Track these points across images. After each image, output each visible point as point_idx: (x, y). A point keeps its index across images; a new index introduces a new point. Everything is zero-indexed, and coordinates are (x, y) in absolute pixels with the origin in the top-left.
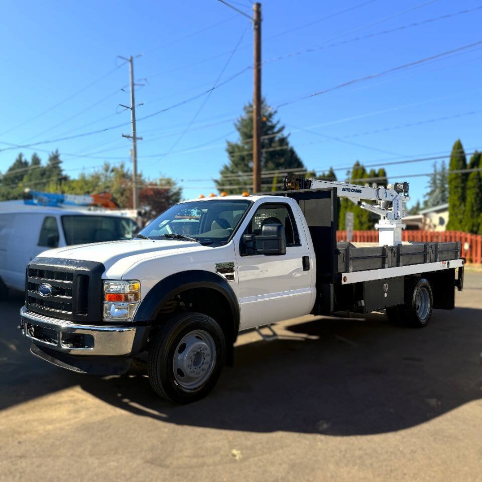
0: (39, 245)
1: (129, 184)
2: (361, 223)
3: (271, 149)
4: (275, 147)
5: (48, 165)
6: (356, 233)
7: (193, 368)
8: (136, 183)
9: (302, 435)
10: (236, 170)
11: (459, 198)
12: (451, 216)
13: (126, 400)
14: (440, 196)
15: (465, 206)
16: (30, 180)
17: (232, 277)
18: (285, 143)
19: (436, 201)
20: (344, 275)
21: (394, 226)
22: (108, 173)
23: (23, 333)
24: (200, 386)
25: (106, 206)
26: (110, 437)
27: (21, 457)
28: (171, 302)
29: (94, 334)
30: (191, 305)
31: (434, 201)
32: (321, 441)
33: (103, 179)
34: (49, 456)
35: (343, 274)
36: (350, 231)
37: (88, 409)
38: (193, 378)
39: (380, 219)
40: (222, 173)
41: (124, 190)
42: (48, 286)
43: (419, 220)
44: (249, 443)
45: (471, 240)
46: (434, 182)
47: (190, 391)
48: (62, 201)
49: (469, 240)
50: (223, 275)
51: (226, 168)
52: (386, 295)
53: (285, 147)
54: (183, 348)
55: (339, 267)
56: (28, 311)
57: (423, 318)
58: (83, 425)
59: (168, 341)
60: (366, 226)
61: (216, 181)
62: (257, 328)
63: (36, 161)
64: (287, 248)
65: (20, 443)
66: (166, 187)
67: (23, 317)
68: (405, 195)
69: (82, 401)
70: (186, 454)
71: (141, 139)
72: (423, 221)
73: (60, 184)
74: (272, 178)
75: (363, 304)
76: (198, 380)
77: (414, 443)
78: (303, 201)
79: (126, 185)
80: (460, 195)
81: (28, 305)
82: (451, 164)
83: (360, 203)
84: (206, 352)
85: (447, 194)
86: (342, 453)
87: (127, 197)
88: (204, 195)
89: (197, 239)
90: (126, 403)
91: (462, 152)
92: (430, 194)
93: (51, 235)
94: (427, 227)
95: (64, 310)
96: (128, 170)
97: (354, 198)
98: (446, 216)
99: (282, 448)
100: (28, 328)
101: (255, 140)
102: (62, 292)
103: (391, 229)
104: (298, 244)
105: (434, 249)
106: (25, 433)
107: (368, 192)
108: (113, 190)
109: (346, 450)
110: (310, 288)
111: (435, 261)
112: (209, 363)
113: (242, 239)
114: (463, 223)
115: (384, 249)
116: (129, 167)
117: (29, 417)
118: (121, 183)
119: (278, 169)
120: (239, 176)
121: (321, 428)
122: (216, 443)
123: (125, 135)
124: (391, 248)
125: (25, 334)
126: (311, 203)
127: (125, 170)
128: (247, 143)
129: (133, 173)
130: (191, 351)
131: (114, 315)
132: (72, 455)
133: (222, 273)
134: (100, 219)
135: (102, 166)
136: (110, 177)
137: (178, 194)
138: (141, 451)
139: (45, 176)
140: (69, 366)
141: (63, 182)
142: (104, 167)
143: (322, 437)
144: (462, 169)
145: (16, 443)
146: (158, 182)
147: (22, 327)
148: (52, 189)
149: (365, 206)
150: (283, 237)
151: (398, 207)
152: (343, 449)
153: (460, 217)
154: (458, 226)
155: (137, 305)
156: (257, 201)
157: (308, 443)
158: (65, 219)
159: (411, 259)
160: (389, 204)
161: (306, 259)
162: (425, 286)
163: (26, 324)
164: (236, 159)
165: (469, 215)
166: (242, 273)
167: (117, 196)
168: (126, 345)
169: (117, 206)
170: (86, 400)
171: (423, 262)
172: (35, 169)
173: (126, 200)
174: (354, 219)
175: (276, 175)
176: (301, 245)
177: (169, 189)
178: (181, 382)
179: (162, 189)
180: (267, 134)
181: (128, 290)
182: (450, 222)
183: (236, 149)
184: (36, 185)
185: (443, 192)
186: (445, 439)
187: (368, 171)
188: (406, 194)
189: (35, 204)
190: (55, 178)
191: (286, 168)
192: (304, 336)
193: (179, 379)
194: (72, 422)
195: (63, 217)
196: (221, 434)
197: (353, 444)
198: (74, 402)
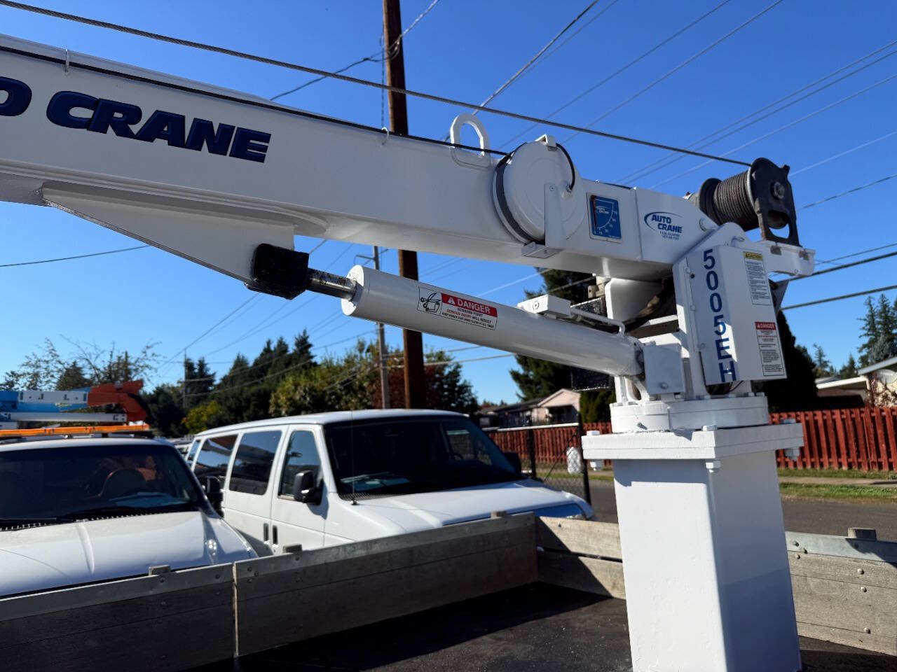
5: (296, 351)
8: (384, 363)
14: (887, 345)
19: (883, 353)
22: (364, 355)
33: (357, 363)
46: (873, 328)
63: (282, 347)
72: (869, 387)
92: (869, 346)
94: (879, 400)
136: (366, 359)
142: (358, 346)
185: (890, 340)
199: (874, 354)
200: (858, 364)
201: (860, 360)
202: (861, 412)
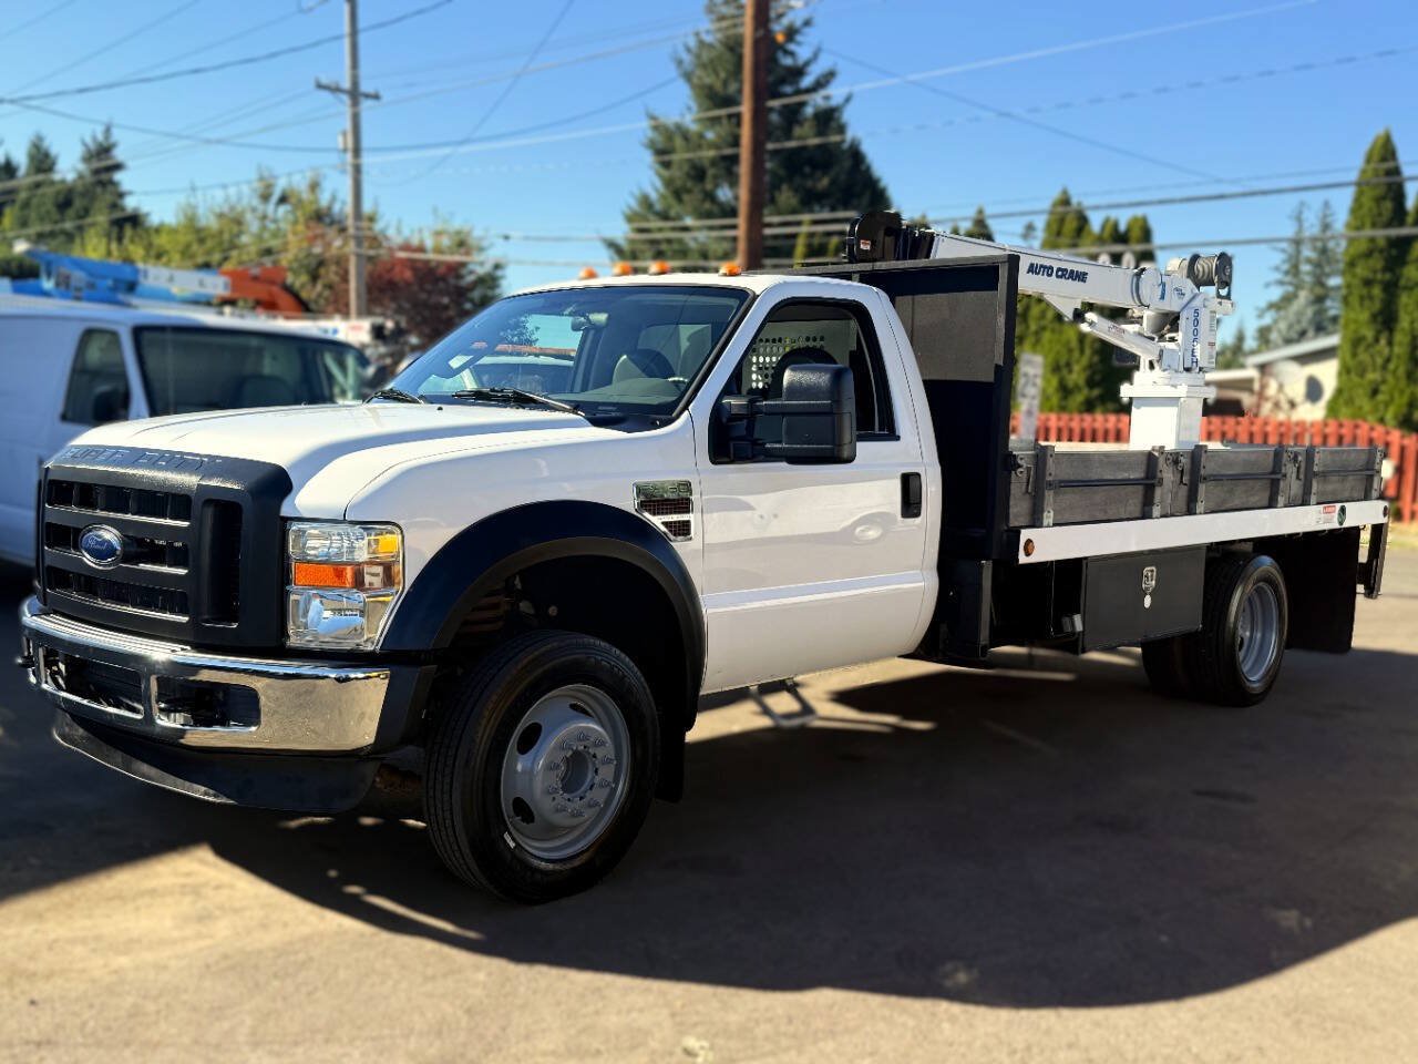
0: (64, 418)
1: (338, 243)
2: (1065, 391)
3: (792, 144)
4: (800, 138)
5: (81, 176)
6: (1048, 419)
7: (561, 797)
8: (359, 241)
9: (893, 1000)
10: (675, 210)
11: (1374, 317)
12: (1345, 371)
13: (354, 889)
14: (1310, 312)
15: (1390, 343)
16: (24, 223)
17: (683, 529)
18: (833, 124)
19: (1297, 328)
20: (1025, 535)
21: (1182, 391)
22: (270, 208)
23: (33, 679)
24: (582, 852)
25: (270, 306)
26: (309, 994)
27: (39, 1044)
28: (494, 600)
29: (258, 684)
30: (553, 611)
31: (1290, 327)
32: (953, 1019)
33: (253, 225)
34: (127, 1044)
35: (1023, 531)
36: (1029, 413)
37: (236, 911)
38: (565, 828)
39: (1137, 368)
40: (630, 219)
41: (321, 263)
42: (110, 535)
43: (1245, 385)
44: (733, 1018)
45: (1403, 449)
46: (1294, 270)
47: (551, 866)
48: (131, 287)
49: (1395, 450)
50: (657, 521)
51: (646, 202)
52: (1148, 601)
53: (834, 138)
54: (530, 739)
55: (1013, 510)
56: (47, 614)
57: (1255, 677)
58: (226, 957)
59: (487, 713)
60: (1079, 398)
61: (612, 245)
62: (754, 688)
63: (42, 161)
64: (860, 445)
65: (33, 1003)
66: (457, 258)
67: (31, 629)
68: (1219, 296)
69: (218, 887)
70: (544, 1044)
71: (376, 97)
72: (1256, 386)
73: (120, 239)
74: (794, 236)
75: (1079, 627)
76: (576, 833)
77: (1236, 1033)
78: (910, 297)
79: (328, 245)
80: (1377, 306)
81: (45, 593)
82: (1356, 208)
83: (1079, 316)
84: (600, 752)
85: (1333, 307)
86: (1018, 1056)
87: (330, 287)
88: (597, 270)
89: (576, 407)
90: (355, 897)
91: (1396, 171)
92: (1278, 306)
93: (103, 388)
94: (1267, 408)
95: (163, 610)
96: (333, 199)
97: (1064, 297)
98: (1327, 374)
99: (832, 1034)
100: (48, 664)
101: (745, 109)
102: (157, 556)
103: (1172, 401)
104: (889, 432)
105: (1303, 465)
106: (49, 976)
107: (1108, 282)
108: (285, 259)
109: (1028, 1048)
110: (918, 571)
111: (1305, 502)
112: (609, 784)
113: (717, 410)
114: (1381, 397)
115: (1150, 459)
116: (336, 192)
117: (55, 929)
118: (313, 239)
119: (811, 211)
120: (686, 229)
121: (948, 983)
122: (634, 1015)
123: (325, 80)
124: (1174, 458)
125: (39, 683)
126: (934, 305)
127: (324, 200)
128: (715, 121)
129: (349, 209)
130: (554, 748)
131: (320, 629)
132: (196, 1042)
133: (654, 514)
134: (254, 342)
135: (249, 182)
136: (275, 221)
137: (490, 281)
138: (406, 1037)
139: (71, 212)
140: (180, 781)
141: (128, 231)
142: (257, 185)
143: (956, 1009)
144: (1389, 225)
145: (22, 1002)
146: (429, 243)
147: (30, 661)
148: (94, 248)
149: (1095, 326)
150: (849, 407)
151: (1196, 332)
152: (1020, 1046)
153: (1372, 376)
154: (1367, 405)
155: (393, 601)
156: (769, 291)
157: (911, 1023)
158: (147, 336)
159: (1231, 491)
160: (1169, 322)
161: (912, 484)
162: (1269, 580)
163: (41, 650)
164: (676, 173)
165: (1402, 371)
166: (714, 518)
167: (298, 281)
168: (359, 722)
169: (305, 308)
170: (232, 887)
171: (1266, 502)
172: (38, 185)
173: (327, 293)
174: (1044, 378)
175: (804, 229)
176: (898, 438)
177: (463, 265)
178: (524, 839)
179: (439, 263)
180: (777, 95)
181: (362, 555)
182: (1339, 392)
183: (679, 142)
184: (40, 237)
185: (1319, 300)
186: (1329, 1025)
187: (1096, 222)
188: (1224, 292)
189: (46, 294)
190: (101, 218)
191: (833, 209)
192: (891, 719)
193: (518, 830)
194: (191, 946)
195: (139, 332)
196: (648, 990)
197: (1048, 1032)
198: (196, 891)
199: (1283, 326)
200: (1250, 343)
201: (1256, 335)
202: (1238, 423)
